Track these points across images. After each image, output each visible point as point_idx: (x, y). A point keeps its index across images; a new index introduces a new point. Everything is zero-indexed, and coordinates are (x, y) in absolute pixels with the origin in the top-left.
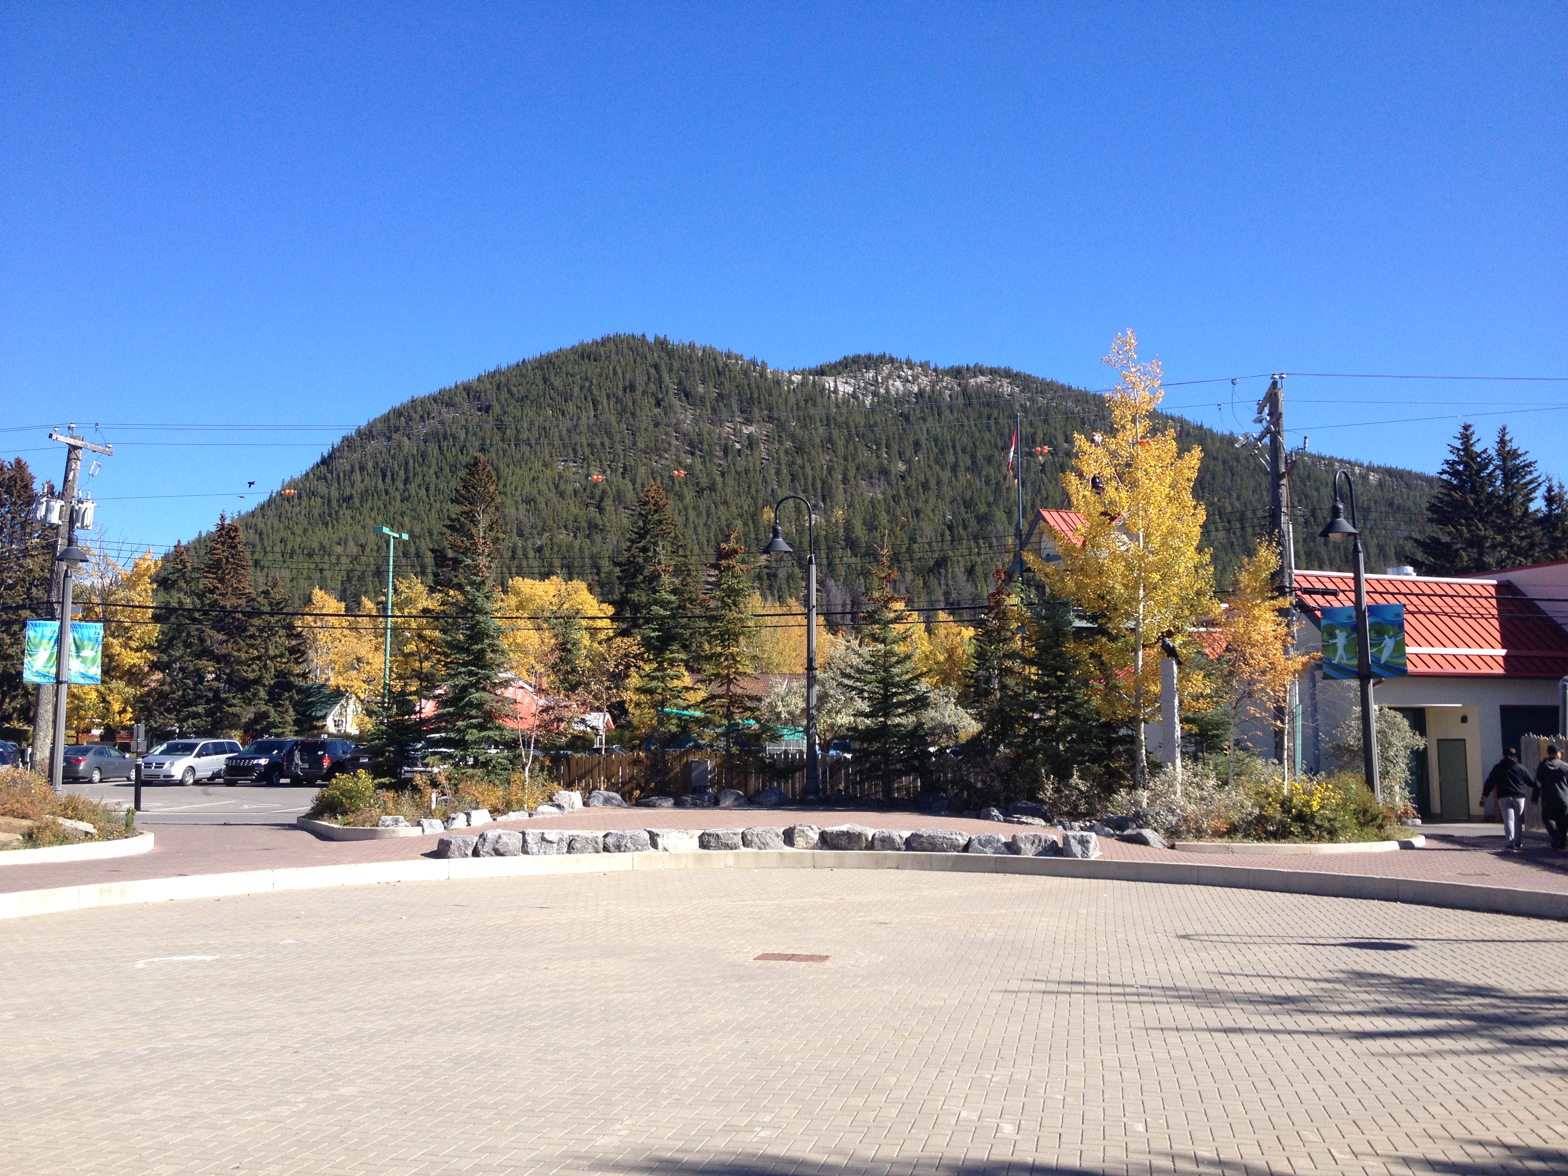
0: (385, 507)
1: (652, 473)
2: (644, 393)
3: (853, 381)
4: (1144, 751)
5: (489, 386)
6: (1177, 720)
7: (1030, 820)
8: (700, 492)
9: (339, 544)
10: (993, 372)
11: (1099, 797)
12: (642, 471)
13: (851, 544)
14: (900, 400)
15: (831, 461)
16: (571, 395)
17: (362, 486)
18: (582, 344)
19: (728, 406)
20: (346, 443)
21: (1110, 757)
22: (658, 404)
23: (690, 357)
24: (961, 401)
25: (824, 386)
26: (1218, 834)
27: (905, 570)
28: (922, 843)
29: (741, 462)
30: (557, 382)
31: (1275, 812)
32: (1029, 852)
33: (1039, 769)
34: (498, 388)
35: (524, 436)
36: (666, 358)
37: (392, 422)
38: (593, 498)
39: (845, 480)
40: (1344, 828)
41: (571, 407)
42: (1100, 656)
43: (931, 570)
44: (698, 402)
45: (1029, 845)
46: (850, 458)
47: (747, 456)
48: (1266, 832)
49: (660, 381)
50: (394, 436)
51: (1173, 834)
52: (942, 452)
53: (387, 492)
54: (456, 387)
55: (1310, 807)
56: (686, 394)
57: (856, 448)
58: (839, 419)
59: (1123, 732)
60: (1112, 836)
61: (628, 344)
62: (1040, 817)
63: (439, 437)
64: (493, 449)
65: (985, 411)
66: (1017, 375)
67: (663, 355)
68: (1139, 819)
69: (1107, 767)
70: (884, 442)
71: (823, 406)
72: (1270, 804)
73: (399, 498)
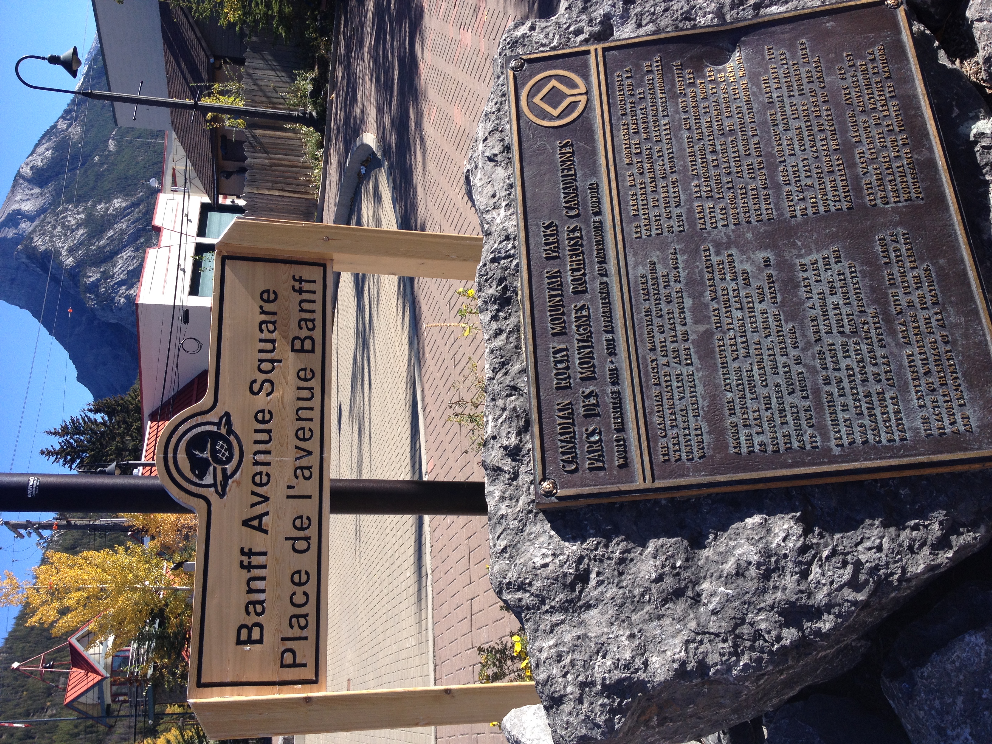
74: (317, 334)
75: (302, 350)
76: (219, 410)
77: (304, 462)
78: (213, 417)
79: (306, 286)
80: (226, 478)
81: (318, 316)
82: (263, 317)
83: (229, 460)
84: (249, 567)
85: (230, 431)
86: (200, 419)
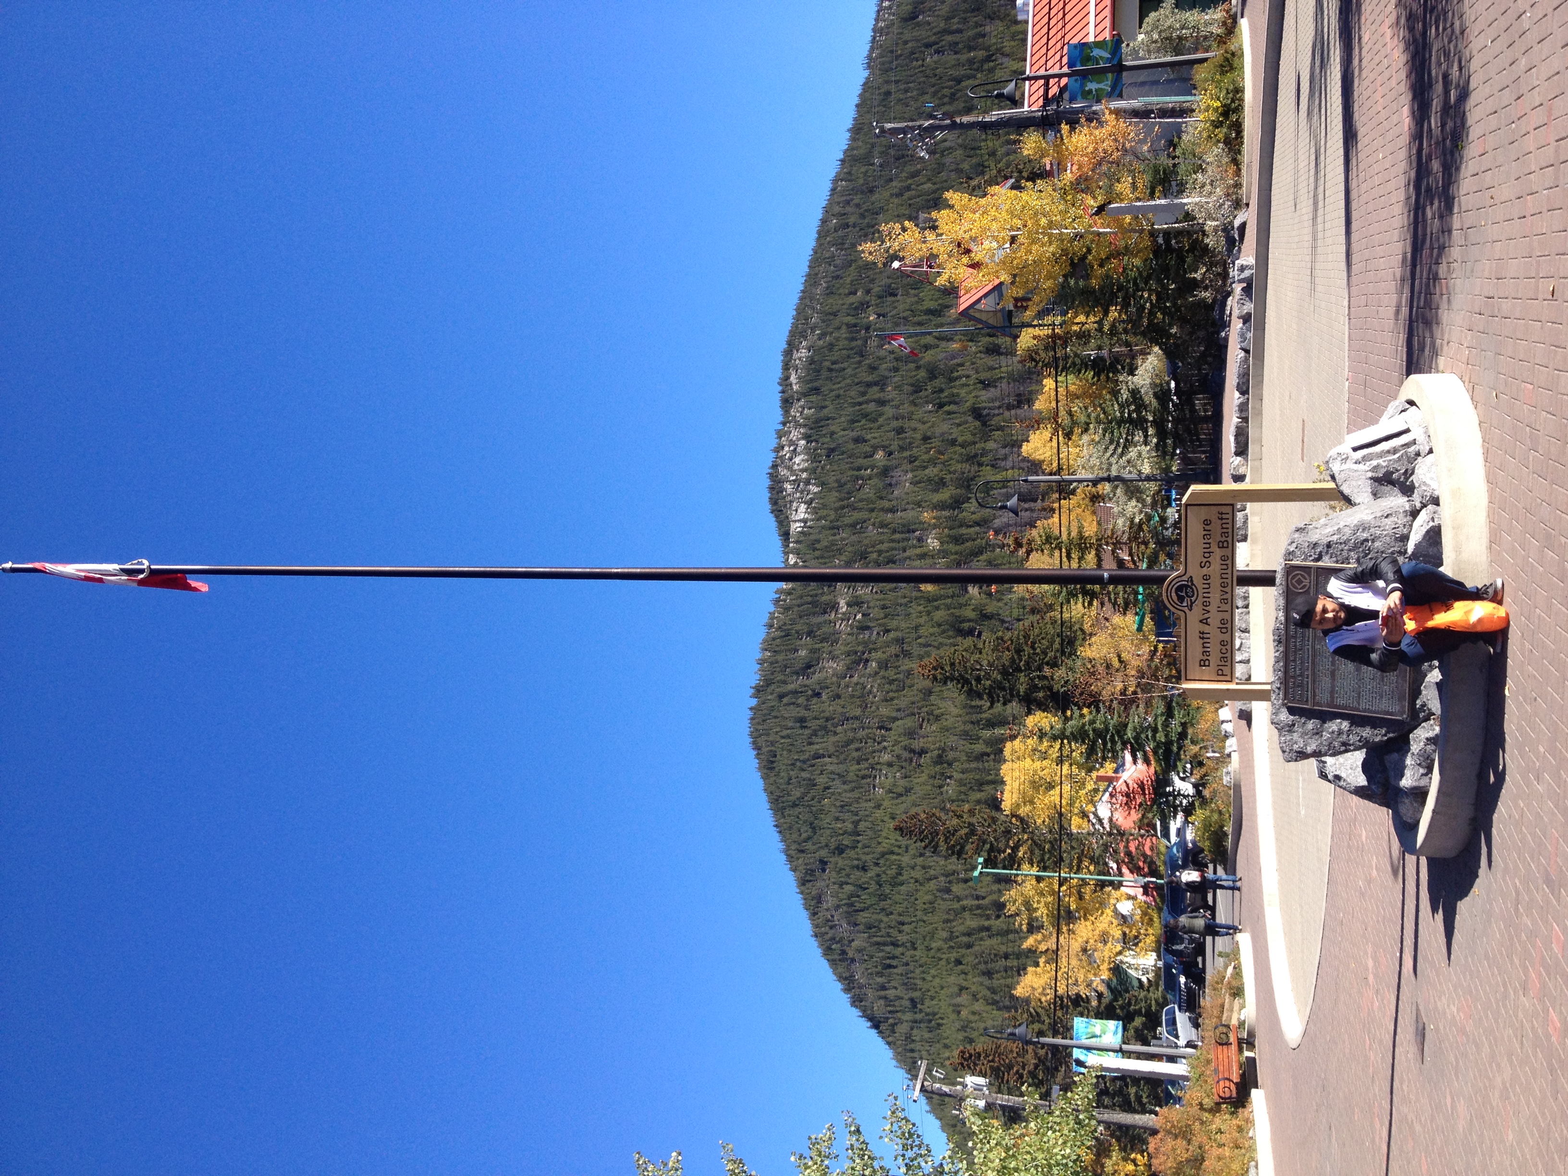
0: (921, 966)
1: (887, 701)
2: (807, 708)
3: (795, 504)
4: (1176, 225)
5: (800, 861)
6: (1154, 203)
7: (1228, 308)
8: (907, 654)
9: (959, 1012)
10: (786, 367)
11: (1212, 257)
12: (884, 711)
13: (957, 504)
14: (814, 457)
15: (874, 525)
16: (810, 780)
17: (900, 988)
18: (759, 769)
19: (819, 626)
20: (857, 1003)
21: (1181, 249)
22: (818, 695)
23: (772, 663)
24: (813, 398)
25: (798, 532)
26: (1238, 172)
27: (983, 449)
28: (1243, 383)
29: (876, 613)
30: (796, 793)
31: (1221, 133)
32: (1249, 307)
33: (1189, 302)
34: (802, 851)
35: (849, 826)
36: (773, 687)
37: (837, 957)
38: (911, 761)
39: (893, 510)
40: (1234, 82)
41: (822, 780)
42: (1102, 259)
43: (984, 424)
44: (816, 655)
45: (1245, 307)
46: (871, 506)
47: (868, 607)
48: (1236, 138)
49: (795, 692)
50: (850, 955)
51: (1238, 205)
52: (865, 416)
53: (907, 964)
54: (802, 893)
55: (1218, 108)
56: (808, 667)
57: (861, 500)
58: (833, 517)
59: (1160, 240)
60: (1240, 248)
61: (759, 723)
62: (1226, 300)
63: (852, 912)
64: (863, 857)
65: (825, 374)
66: (790, 343)
67: (769, 690)
68: (1227, 229)
69: (1188, 251)
70: (856, 473)
71: (820, 533)
72: (1216, 136)
73: (912, 952)
74: (1229, 539)
75: (1223, 547)
76: (1188, 575)
77: (1224, 597)
78: (1185, 578)
79: (1224, 516)
80: (1192, 603)
81: (1230, 530)
82: (1206, 533)
83: (1193, 596)
84: (1203, 638)
85: (1193, 584)
86: (1180, 579)
